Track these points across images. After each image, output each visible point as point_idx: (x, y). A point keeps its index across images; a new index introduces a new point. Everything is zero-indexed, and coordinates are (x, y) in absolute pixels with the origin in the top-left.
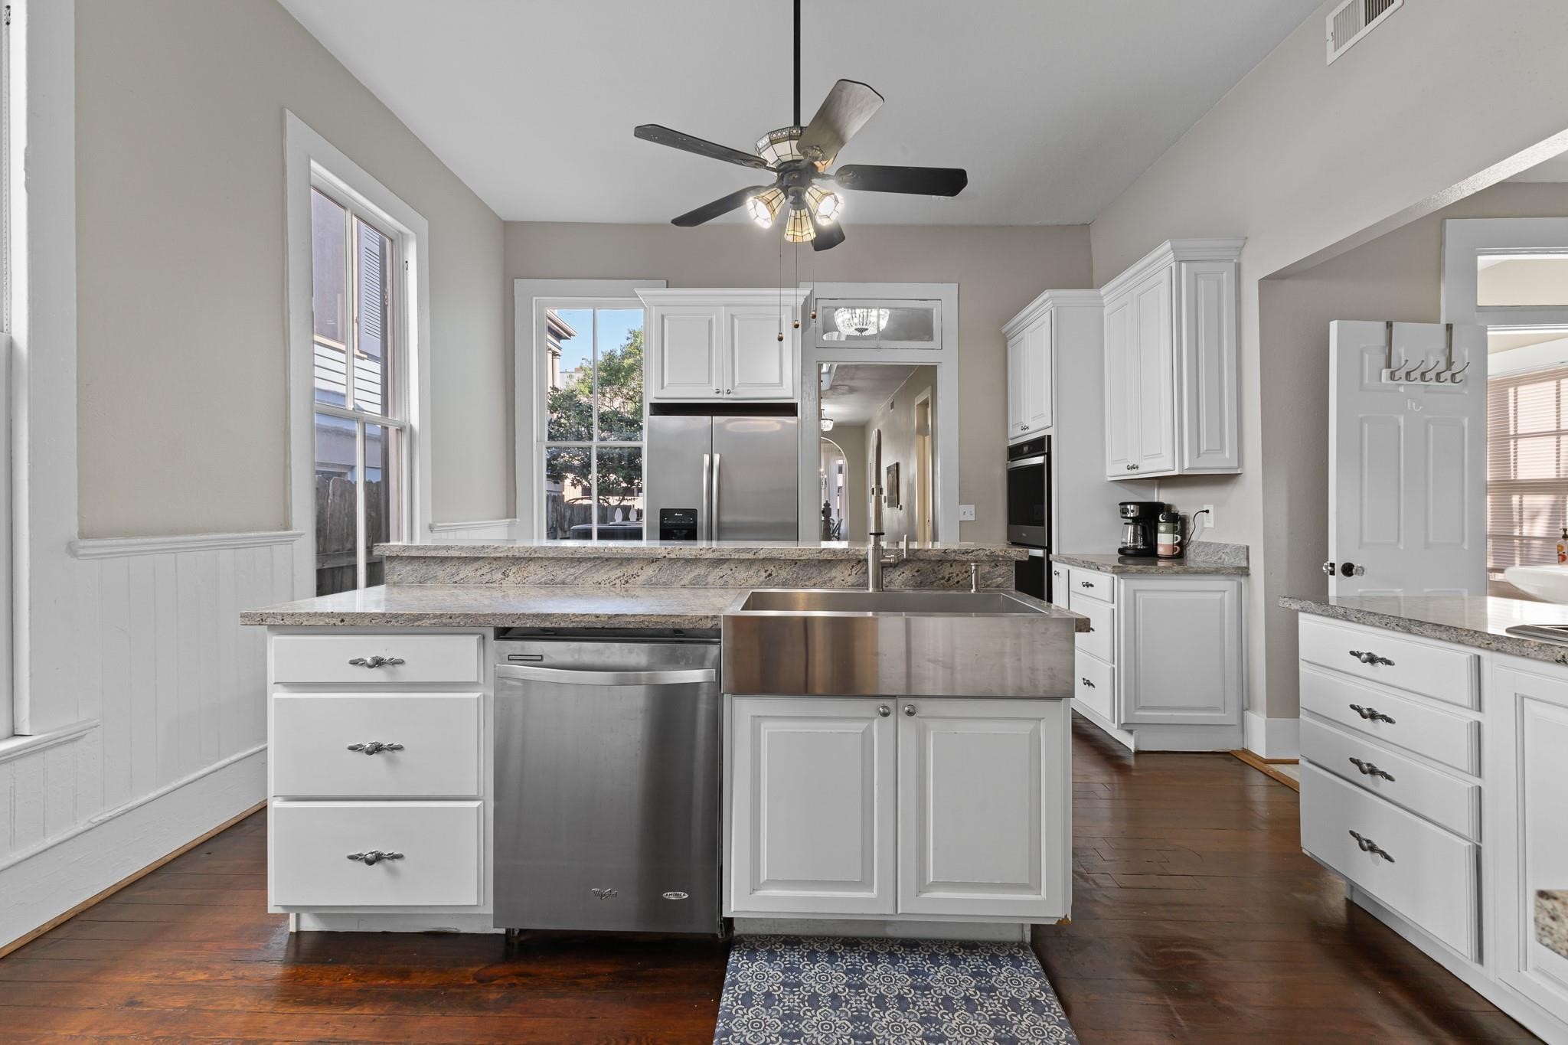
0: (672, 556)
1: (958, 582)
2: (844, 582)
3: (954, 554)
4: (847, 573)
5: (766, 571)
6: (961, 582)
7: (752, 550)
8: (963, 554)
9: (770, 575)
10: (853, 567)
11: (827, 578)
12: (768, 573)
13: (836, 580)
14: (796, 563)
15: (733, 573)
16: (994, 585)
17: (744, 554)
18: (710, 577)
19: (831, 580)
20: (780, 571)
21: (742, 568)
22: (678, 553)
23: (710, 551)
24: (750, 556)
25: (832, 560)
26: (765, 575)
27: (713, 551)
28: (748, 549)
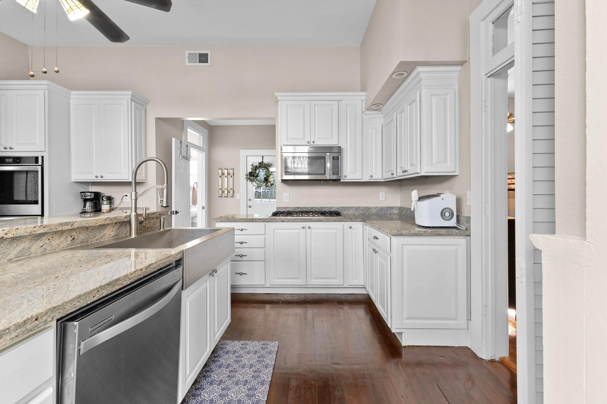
0: (10, 235)
1: (148, 228)
2: (110, 236)
3: (150, 215)
4: (111, 230)
5: (71, 236)
6: (149, 227)
7: (70, 223)
8: (153, 214)
9: (74, 239)
10: (113, 226)
11: (102, 235)
12: (72, 238)
13: (107, 235)
14: (88, 229)
15: (50, 242)
16: (157, 227)
17: (65, 227)
18: (32, 248)
19: (104, 236)
20: (79, 236)
21: (56, 237)
22: (15, 233)
23: (42, 227)
24: (69, 227)
25: (105, 224)
26: (70, 239)
27: (44, 227)
28: (67, 223)
